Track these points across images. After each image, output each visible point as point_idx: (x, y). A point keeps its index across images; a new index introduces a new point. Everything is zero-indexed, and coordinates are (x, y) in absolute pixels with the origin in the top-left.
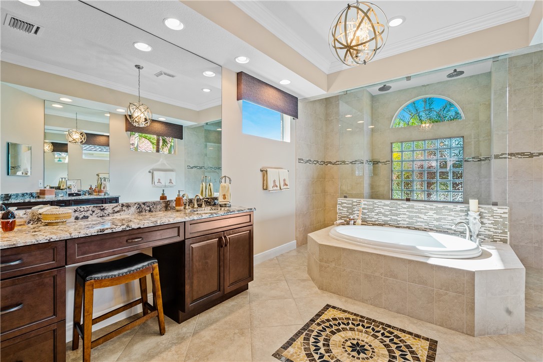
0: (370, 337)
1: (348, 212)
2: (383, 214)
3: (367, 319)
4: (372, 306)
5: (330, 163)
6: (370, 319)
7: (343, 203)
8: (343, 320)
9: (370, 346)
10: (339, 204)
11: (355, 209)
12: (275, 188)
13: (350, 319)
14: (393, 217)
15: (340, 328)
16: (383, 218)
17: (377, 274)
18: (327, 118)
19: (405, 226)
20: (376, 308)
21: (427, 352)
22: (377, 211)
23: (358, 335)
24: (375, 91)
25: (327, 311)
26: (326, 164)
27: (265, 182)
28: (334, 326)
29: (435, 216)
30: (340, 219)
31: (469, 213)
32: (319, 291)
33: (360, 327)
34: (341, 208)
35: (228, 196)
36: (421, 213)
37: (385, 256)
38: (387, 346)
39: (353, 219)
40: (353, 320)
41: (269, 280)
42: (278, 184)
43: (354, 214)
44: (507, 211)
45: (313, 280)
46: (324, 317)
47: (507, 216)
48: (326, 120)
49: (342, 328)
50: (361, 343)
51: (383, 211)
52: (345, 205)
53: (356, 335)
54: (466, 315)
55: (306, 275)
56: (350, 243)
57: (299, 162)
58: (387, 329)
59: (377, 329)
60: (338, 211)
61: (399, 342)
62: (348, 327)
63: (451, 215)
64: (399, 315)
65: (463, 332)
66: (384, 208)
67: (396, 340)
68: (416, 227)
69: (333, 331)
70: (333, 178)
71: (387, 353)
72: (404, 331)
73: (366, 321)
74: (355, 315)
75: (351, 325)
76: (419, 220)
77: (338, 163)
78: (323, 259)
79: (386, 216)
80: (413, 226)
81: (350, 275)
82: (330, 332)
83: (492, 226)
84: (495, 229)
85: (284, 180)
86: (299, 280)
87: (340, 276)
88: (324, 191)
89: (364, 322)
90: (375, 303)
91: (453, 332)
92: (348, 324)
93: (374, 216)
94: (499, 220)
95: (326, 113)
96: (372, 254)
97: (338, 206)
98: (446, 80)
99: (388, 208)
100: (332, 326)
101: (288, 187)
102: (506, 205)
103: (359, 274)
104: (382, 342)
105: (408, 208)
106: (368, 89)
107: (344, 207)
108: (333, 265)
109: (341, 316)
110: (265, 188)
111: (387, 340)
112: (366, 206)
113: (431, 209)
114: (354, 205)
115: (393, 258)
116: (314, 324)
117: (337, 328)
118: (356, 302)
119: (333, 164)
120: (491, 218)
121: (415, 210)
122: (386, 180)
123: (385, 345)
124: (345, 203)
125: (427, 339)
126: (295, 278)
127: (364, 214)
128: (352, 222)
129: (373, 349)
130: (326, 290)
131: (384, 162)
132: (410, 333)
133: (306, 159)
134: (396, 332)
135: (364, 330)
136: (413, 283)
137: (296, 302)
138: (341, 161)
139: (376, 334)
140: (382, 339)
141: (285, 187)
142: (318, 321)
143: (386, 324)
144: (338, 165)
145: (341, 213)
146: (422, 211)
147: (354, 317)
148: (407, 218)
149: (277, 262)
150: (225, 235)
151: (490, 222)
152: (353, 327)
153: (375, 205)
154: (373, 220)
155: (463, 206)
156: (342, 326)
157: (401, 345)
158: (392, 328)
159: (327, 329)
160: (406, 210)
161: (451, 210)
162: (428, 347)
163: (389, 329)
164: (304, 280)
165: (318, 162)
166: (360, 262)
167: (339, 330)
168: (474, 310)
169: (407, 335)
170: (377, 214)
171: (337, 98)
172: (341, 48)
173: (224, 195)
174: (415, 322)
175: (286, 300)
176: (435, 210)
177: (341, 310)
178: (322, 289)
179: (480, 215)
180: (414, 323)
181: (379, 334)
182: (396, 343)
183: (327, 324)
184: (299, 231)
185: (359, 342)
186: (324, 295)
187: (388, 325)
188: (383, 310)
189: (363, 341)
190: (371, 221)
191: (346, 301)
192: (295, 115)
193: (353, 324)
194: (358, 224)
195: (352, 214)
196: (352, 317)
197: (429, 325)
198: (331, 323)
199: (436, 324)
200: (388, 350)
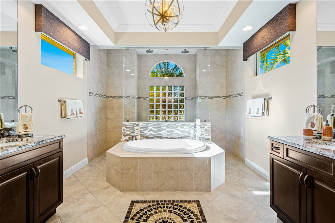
0: (168, 213)
1: (130, 131)
2: (153, 130)
3: (161, 201)
4: (159, 192)
5: (111, 97)
6: (162, 201)
7: (126, 125)
8: (147, 208)
9: (171, 219)
10: (124, 126)
11: (135, 129)
12: (73, 116)
13: (151, 206)
14: (159, 132)
15: (148, 215)
16: (153, 133)
17: (162, 170)
18: (108, 64)
19: (166, 137)
20: (162, 192)
21: (198, 209)
22: (149, 129)
23: (161, 215)
24: (143, 51)
25: (134, 206)
26: (107, 97)
27: (63, 111)
28: (143, 215)
29: (181, 130)
30: (125, 136)
31: (196, 126)
32: (121, 193)
33: (160, 209)
34: (125, 129)
35: (30, 125)
36: (174, 128)
37: (167, 158)
38: (179, 215)
39: (135, 136)
40: (153, 205)
41: (75, 196)
42: (75, 113)
43: (134, 132)
44: (210, 124)
45: (113, 185)
46: (134, 211)
47: (210, 127)
48: (107, 66)
49: (149, 215)
50: (165, 220)
51: (153, 129)
52: (127, 127)
53: (159, 215)
54: (208, 181)
55: (106, 184)
56: (142, 153)
57: (90, 95)
58: (174, 204)
59: (169, 206)
60: (123, 131)
61: (183, 209)
62: (152, 212)
63: (188, 128)
64: (176, 192)
65: (206, 191)
66: (154, 127)
67: (182, 209)
68: (171, 137)
69: (144, 219)
70: (113, 108)
71: (181, 219)
72: (182, 201)
73: (160, 203)
74: (153, 201)
75: (154, 210)
76: (173, 132)
77: (116, 97)
78: (124, 168)
79: (154, 132)
80: (170, 136)
81: (133, 175)
82: (143, 221)
83: (204, 132)
84: (206, 134)
85: (80, 109)
86: (101, 189)
87: (137, 177)
88: (106, 118)
89: (159, 204)
90: (160, 189)
91: (202, 192)
92: (151, 210)
93: (147, 133)
94: (207, 129)
95: (107, 61)
96: (159, 158)
97: (123, 127)
98: (181, 54)
99: (156, 127)
100: (142, 216)
101: (83, 115)
102: (209, 122)
103: (151, 173)
104: (175, 213)
105: (167, 126)
106: (137, 50)
107: (127, 128)
108: (132, 170)
109: (144, 206)
110: (63, 116)
111: (177, 211)
112: (142, 127)
113: (179, 126)
114: (135, 126)
115: (172, 158)
116: (129, 221)
117: (146, 216)
118: (149, 192)
119: (113, 98)
120: (204, 129)
121: (170, 127)
122: (146, 109)
123: (178, 215)
124: (128, 125)
125: (194, 201)
126: (98, 188)
127: (141, 132)
128: (134, 138)
129: (173, 220)
130: (126, 191)
131: (145, 98)
132: (186, 201)
133: (94, 93)
134: (180, 204)
135: (162, 210)
136: (182, 170)
137: (107, 208)
138: (119, 96)
139: (170, 209)
140: (174, 212)
141: (81, 115)
142: (131, 216)
143: (172, 201)
144: (117, 99)
145: (125, 132)
146: (174, 127)
147: (153, 203)
148: (167, 132)
149: (75, 179)
150: (35, 166)
151: (204, 130)
152: (155, 210)
153: (148, 126)
154: (147, 135)
155: (193, 123)
156: (149, 213)
157: (185, 210)
158: (176, 202)
159: (140, 220)
160: (166, 127)
161: (188, 126)
162: (197, 206)
163: (175, 203)
164: (106, 188)
165: (102, 96)
166: (151, 165)
167: (148, 217)
168: (211, 177)
169: (185, 203)
170: (150, 131)
171: (118, 51)
172: (156, 14)
173: (25, 125)
174: (185, 193)
175: (98, 209)
176: (180, 126)
177: (142, 201)
178: (123, 191)
179: (200, 127)
180: (185, 195)
181: (171, 209)
182: (182, 211)
183: (138, 216)
184: (90, 149)
185: (164, 219)
186: (127, 194)
187: (173, 201)
188: (166, 192)
189: (165, 218)
190: (145, 136)
191: (143, 194)
192: (88, 57)
193: (154, 209)
194: (139, 139)
195: (133, 132)
196: (151, 204)
197: (191, 192)
198: (140, 214)
199: (194, 191)
200: (181, 217)
